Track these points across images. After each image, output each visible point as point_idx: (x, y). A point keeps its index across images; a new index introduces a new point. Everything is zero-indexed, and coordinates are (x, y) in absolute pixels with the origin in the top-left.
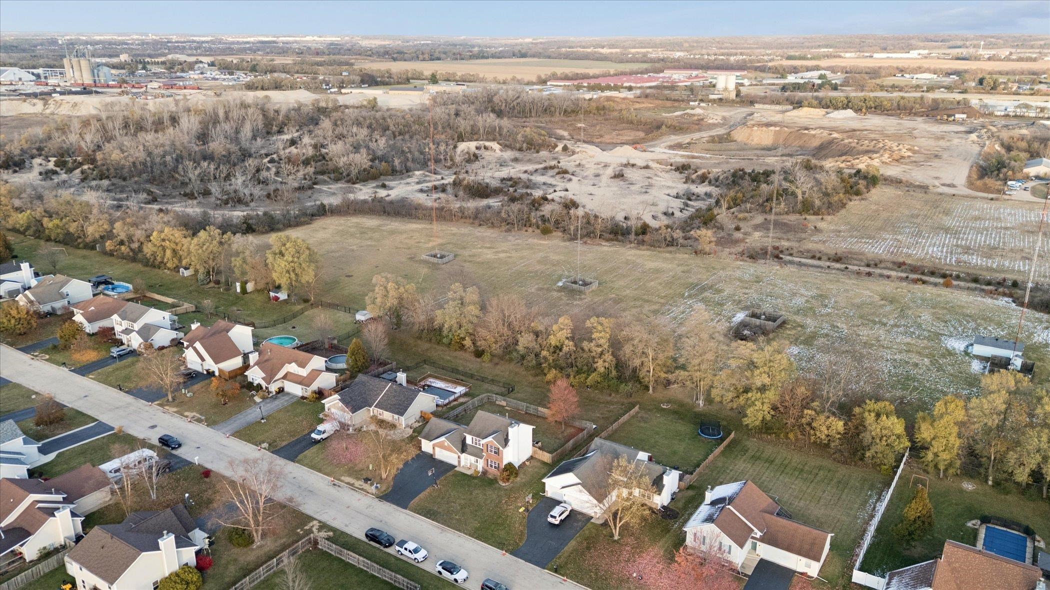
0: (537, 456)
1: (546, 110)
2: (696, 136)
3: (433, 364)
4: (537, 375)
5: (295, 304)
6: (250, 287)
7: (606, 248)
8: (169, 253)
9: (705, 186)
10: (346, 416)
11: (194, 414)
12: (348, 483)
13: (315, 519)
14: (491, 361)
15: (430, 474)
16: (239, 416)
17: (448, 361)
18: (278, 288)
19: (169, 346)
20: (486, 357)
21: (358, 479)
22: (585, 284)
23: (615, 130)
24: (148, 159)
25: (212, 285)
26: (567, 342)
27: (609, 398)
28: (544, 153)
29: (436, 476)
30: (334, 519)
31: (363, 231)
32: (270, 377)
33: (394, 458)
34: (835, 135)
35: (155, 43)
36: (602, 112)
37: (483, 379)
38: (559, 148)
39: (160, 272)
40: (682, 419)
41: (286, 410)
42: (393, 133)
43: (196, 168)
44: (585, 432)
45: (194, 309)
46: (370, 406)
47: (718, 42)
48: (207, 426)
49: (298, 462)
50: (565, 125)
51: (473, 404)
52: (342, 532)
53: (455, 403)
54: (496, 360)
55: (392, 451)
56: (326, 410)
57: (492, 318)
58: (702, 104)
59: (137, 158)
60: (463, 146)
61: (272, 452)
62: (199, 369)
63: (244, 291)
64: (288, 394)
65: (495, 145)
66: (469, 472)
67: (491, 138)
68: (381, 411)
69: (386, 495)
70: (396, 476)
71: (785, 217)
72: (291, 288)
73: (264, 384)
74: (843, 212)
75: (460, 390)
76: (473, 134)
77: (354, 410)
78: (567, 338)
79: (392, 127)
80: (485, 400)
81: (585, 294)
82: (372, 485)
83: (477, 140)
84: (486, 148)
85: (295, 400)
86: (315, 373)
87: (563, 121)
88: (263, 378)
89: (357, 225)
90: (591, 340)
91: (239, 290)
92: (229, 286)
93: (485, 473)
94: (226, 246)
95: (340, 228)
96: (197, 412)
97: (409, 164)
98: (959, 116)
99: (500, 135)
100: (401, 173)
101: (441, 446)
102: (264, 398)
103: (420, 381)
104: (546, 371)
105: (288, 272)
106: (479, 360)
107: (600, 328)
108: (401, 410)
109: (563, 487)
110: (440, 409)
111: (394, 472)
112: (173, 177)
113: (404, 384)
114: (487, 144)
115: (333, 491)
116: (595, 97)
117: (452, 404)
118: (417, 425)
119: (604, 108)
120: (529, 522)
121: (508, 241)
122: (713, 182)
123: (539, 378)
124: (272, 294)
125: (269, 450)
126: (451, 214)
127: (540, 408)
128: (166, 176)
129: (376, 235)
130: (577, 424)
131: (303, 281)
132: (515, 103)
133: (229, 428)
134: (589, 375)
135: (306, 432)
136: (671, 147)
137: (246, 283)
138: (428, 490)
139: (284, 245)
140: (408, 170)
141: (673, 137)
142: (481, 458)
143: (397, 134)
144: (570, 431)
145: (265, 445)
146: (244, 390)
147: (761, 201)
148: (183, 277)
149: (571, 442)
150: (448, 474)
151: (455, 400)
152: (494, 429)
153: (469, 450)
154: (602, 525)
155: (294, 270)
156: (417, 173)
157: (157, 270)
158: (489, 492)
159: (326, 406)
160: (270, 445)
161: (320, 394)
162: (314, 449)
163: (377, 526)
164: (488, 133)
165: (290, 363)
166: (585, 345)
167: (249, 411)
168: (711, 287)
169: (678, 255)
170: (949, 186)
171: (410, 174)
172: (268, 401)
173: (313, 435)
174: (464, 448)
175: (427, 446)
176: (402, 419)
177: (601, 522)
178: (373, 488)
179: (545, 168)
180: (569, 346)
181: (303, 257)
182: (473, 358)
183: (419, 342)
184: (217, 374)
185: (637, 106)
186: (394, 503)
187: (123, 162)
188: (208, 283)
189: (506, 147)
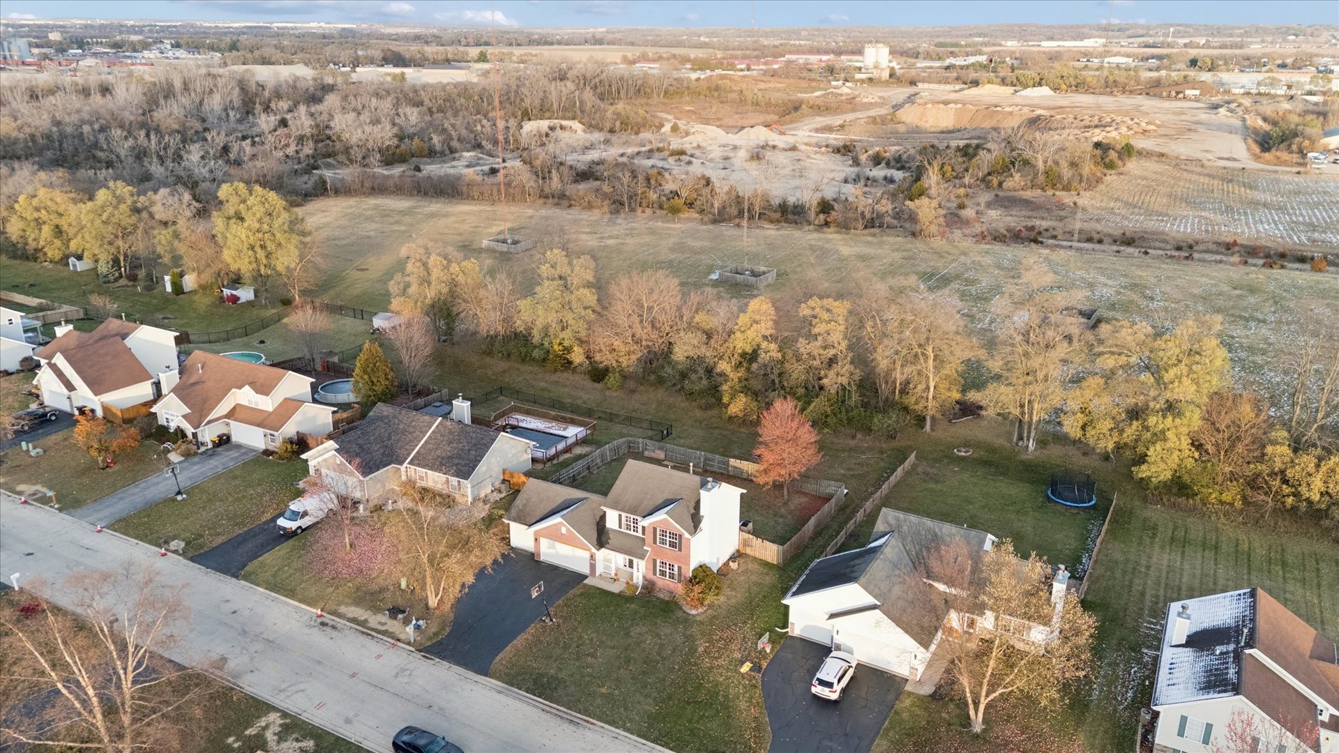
0: (748, 551)
1: (639, 90)
2: (850, 117)
3: (516, 393)
4: (708, 407)
5: (266, 307)
6: (189, 282)
7: (771, 232)
8: (46, 230)
9: (882, 169)
10: (353, 483)
11: (39, 487)
12: (354, 620)
13: (274, 709)
14: (621, 387)
15: (535, 594)
16: (132, 489)
17: (543, 389)
18: (236, 281)
19: (18, 372)
20: (612, 379)
21: (377, 610)
22: (755, 274)
23: (737, 113)
24: (55, 129)
25: (123, 282)
26: (764, 345)
27: (852, 443)
28: (645, 135)
29: (547, 597)
30: (320, 706)
31: (385, 214)
32: (198, 415)
33: (453, 563)
34: (1039, 112)
35: (102, 27)
36: (716, 94)
37: (611, 417)
38: (667, 128)
39: (37, 266)
40: (1002, 474)
41: (230, 475)
42: (430, 110)
43: (126, 138)
44: (833, 500)
45: (81, 315)
46: (401, 463)
47: (845, 31)
48: (60, 510)
49: (246, 578)
50: (668, 108)
51: (602, 456)
52: (338, 740)
53: (567, 456)
54: (631, 384)
55: (453, 547)
56: (312, 471)
57: (621, 311)
58: (847, 84)
59: (36, 128)
60: (530, 127)
61: (192, 559)
62: (65, 407)
63: (178, 289)
64: (239, 446)
65: (576, 125)
66: (615, 588)
67: (569, 115)
68: (422, 471)
69: (440, 643)
70: (459, 601)
71: (1022, 193)
72: (260, 280)
73: (189, 430)
74: (1101, 187)
75: (573, 432)
76: (543, 111)
77: (368, 468)
78: (765, 337)
79: (427, 102)
80: (624, 450)
81: (757, 289)
82: (406, 622)
83: (549, 118)
84: (562, 128)
85: (251, 456)
86: (290, 406)
87: (664, 104)
88: (185, 417)
89: (376, 207)
90: (813, 337)
91: (169, 288)
92: (153, 283)
93: (649, 587)
94: (145, 215)
95: (350, 211)
96: (44, 484)
97: (455, 144)
98: (1189, 92)
99: (582, 111)
100: (442, 153)
101: (555, 535)
102: (187, 455)
103: (496, 418)
104: (725, 400)
105: (252, 248)
106: (599, 386)
107: (826, 316)
108: (464, 466)
109: (833, 616)
110: (539, 466)
111: (455, 592)
112: (94, 157)
113: (467, 420)
114: (564, 123)
115: (319, 638)
116: (703, 77)
117: (562, 458)
118: (497, 496)
119: (717, 88)
120: (767, 695)
121: (615, 224)
122: (893, 163)
123: (715, 412)
124: (227, 292)
125: (184, 554)
126: (523, 192)
127: (733, 462)
128: (82, 156)
129: (408, 219)
130: (810, 487)
131: (280, 268)
132: (597, 80)
133: (106, 512)
134: (809, 403)
135: (268, 516)
136: (817, 130)
137: (181, 275)
138: (531, 630)
139: (244, 201)
140: (452, 151)
141: (818, 119)
142: (642, 557)
143: (434, 110)
144: (798, 501)
145: (177, 544)
146: (151, 442)
147: (980, 175)
148: (75, 272)
149: (813, 521)
150: (571, 593)
151: (568, 450)
152: (667, 495)
153: (613, 539)
154: (934, 696)
155: (263, 247)
156: (466, 154)
157: (31, 264)
158: (665, 630)
159: (311, 464)
160: (188, 544)
161: (301, 444)
162: (283, 550)
163: (421, 720)
164: (565, 109)
165: (240, 387)
166: (803, 346)
167: (153, 479)
168: (957, 277)
169: (885, 238)
170: (1228, 159)
171: (457, 155)
172: (196, 459)
173: (281, 522)
174: (602, 537)
175: (521, 536)
176: (467, 484)
177: (928, 690)
178: (410, 629)
179: (651, 151)
180: (771, 351)
181: (277, 223)
182: (588, 384)
183: (488, 360)
184: (100, 413)
185: (762, 86)
186: (458, 664)
187: (14, 134)
188: (116, 280)
189: (591, 127)
